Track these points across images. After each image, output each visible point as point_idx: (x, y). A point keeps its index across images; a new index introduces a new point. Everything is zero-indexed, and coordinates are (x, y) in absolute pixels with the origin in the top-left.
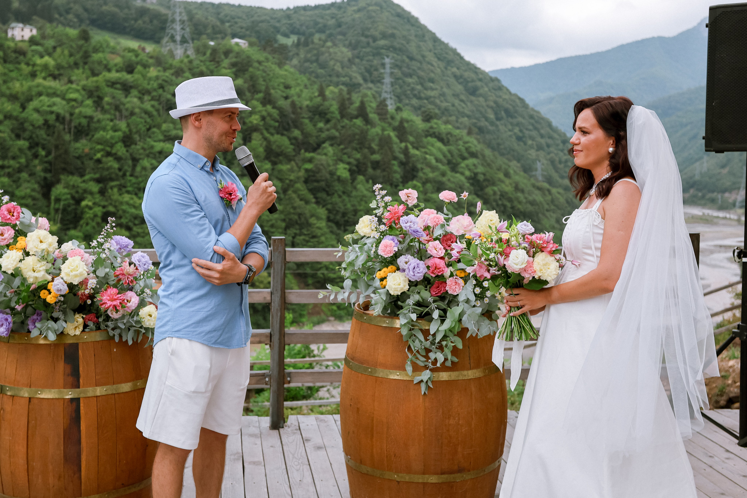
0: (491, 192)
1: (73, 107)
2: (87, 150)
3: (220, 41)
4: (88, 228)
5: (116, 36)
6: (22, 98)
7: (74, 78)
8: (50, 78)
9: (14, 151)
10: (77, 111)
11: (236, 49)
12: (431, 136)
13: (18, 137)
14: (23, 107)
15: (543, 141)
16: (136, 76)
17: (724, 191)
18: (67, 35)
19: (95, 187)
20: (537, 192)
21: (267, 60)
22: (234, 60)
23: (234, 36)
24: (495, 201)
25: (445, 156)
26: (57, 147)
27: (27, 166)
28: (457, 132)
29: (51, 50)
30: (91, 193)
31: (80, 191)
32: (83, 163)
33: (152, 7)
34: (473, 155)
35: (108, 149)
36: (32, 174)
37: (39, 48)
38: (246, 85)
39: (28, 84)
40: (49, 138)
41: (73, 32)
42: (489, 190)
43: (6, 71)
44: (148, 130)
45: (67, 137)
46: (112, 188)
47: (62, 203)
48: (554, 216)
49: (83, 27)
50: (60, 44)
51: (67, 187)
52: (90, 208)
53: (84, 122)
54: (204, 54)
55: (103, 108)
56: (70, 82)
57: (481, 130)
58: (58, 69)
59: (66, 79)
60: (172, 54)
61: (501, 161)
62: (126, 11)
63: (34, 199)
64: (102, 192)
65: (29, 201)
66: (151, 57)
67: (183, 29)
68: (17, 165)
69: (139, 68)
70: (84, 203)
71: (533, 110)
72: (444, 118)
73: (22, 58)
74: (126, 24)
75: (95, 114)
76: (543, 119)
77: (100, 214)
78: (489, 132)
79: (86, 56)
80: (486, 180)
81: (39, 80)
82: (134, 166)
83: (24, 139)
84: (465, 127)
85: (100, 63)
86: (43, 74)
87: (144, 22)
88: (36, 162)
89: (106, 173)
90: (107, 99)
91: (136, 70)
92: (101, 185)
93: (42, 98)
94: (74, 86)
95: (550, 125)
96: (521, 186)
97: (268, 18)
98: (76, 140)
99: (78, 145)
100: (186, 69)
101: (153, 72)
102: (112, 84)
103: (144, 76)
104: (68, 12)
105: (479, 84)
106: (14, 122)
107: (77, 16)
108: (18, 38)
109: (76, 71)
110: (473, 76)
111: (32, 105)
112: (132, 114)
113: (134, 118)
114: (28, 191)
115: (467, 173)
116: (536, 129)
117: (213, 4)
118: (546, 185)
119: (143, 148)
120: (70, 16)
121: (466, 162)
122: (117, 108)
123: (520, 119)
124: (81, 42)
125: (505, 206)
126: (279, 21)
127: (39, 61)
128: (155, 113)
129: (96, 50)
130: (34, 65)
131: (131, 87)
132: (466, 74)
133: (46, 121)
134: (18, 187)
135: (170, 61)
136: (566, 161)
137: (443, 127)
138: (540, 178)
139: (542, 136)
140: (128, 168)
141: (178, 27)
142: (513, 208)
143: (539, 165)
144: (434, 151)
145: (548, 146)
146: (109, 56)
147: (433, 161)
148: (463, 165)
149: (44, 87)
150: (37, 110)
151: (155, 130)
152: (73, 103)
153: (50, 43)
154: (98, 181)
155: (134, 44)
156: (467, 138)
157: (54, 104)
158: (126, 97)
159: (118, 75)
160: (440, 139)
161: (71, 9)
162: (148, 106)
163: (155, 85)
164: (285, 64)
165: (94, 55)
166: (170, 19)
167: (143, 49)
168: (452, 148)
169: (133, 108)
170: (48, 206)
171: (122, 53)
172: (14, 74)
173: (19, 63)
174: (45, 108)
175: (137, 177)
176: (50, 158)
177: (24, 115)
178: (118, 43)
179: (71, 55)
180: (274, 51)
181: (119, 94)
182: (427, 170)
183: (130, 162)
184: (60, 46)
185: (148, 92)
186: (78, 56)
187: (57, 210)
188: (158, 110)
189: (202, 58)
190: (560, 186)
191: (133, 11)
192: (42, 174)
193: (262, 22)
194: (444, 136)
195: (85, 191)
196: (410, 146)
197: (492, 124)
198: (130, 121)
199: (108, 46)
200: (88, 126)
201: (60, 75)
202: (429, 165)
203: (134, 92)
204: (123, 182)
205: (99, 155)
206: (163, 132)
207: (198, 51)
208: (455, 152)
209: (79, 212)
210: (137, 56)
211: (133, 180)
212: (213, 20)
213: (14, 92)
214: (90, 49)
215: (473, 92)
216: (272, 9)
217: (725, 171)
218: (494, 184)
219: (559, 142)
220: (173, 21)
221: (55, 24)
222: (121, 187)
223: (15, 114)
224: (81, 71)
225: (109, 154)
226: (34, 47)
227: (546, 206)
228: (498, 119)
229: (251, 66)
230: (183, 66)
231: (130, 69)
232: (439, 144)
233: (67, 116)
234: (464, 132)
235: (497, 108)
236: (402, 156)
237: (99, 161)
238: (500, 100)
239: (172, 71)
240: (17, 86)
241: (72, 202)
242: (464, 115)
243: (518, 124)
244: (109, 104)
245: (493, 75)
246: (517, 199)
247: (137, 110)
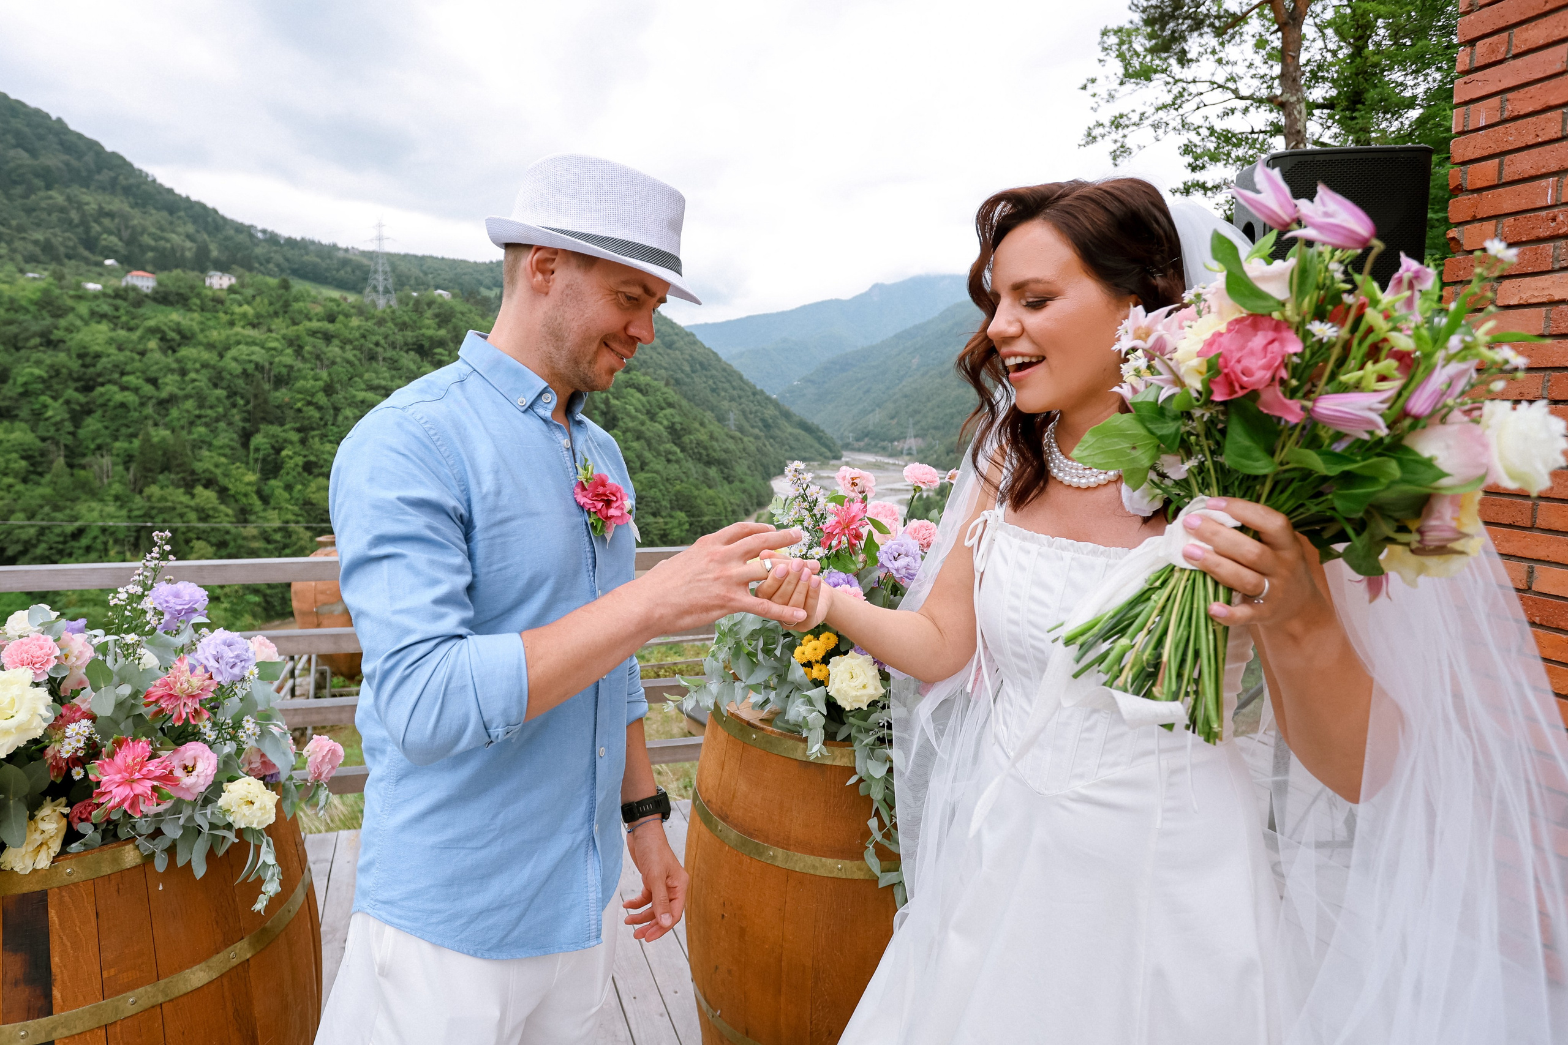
0: (688, 441)
1: (273, 356)
2: (287, 399)
3: (423, 292)
4: (289, 477)
5: (317, 286)
6: (220, 347)
7: (273, 327)
8: (249, 327)
9: (212, 400)
10: (277, 360)
11: (439, 300)
12: (630, 386)
13: (216, 386)
14: (221, 356)
15: (735, 393)
16: (338, 325)
17: (892, 441)
18: (266, 284)
19: (295, 437)
20: (730, 440)
21: (470, 311)
22: (437, 311)
23: (437, 287)
24: (692, 449)
25: (644, 406)
26: (256, 396)
27: (225, 415)
28: (655, 383)
29: (250, 299)
30: (291, 443)
31: (281, 440)
32: (282, 412)
33: (354, 258)
34: (671, 405)
35: (309, 398)
36: (230, 424)
37: (237, 297)
38: (449, 336)
39: (226, 332)
40: (248, 387)
41: (273, 281)
42: (686, 439)
43: (203, 319)
44: (350, 379)
45: (267, 386)
46: (313, 437)
47: (261, 453)
48: (746, 462)
49: (284, 276)
50: (260, 292)
51: (266, 436)
52: (291, 458)
53: (284, 371)
54: (407, 305)
55: (303, 357)
56: (270, 330)
57: (678, 382)
58: (258, 318)
59: (265, 328)
60: (374, 304)
61: (697, 411)
62: (328, 261)
63: (232, 449)
64: (303, 442)
65: (228, 451)
66: (353, 307)
67: (385, 279)
68: (215, 415)
69: (341, 317)
70: (284, 453)
71: (725, 363)
72: (643, 370)
73: (219, 306)
74: (328, 275)
75: (294, 363)
76: (735, 372)
77: (301, 463)
78: (685, 384)
79: (286, 305)
80: (682, 429)
81: (238, 329)
82: (336, 415)
83: (222, 388)
84: (662, 379)
85: (300, 312)
86: (242, 323)
87: (346, 273)
88: (235, 411)
89: (306, 422)
90: (307, 348)
91: (337, 320)
92: (302, 435)
93: (242, 347)
94: (274, 335)
95: (741, 378)
96: (716, 434)
97: (471, 270)
98: (276, 388)
99: (278, 394)
100: (388, 319)
101: (355, 322)
102: (313, 333)
103: (346, 326)
104: (268, 261)
105: (675, 338)
106: (211, 371)
107: (278, 265)
108: (216, 286)
109: (276, 320)
110: (669, 330)
111: (230, 354)
112: (334, 363)
113: (335, 367)
114: (226, 441)
115: (665, 423)
116: (729, 381)
117: (416, 257)
118: (738, 434)
119: (346, 398)
120: (271, 266)
121: (664, 412)
122: (318, 357)
123: (714, 372)
124: (282, 291)
125: (700, 454)
126: (482, 274)
127: (237, 309)
128: (357, 362)
129: (296, 300)
130: (232, 314)
131: (333, 337)
132: (663, 329)
133: (245, 371)
134: (215, 437)
135: (372, 311)
136: (756, 412)
137: (642, 378)
138: (733, 428)
139: (734, 388)
140: (329, 418)
141: (380, 277)
142: (708, 455)
143: (731, 415)
144: (634, 401)
145: (740, 397)
146: (309, 305)
147: (633, 411)
148: (661, 415)
149: (243, 336)
150: (235, 359)
151: (356, 379)
152: (273, 352)
153: (249, 292)
154: (298, 430)
155: (336, 294)
156: (665, 390)
157: (253, 353)
158: (327, 346)
159: (319, 324)
160: (640, 390)
161: (271, 258)
162: (350, 355)
163: (357, 335)
164: (488, 315)
165: (294, 304)
166: (372, 269)
167: (345, 299)
168: (651, 399)
169: (335, 357)
170: (248, 456)
171: (323, 303)
172: (211, 323)
173: (217, 312)
174: (244, 357)
175: (338, 427)
176: (250, 407)
177: (221, 364)
178: (320, 293)
179: (271, 304)
180: (477, 303)
181: (320, 343)
182: (627, 419)
183: (332, 412)
184: (259, 294)
185: (350, 342)
186: (278, 305)
187: (256, 460)
188: (360, 360)
189: (405, 309)
190: (751, 435)
191: (335, 262)
192: (241, 424)
193: (465, 274)
194: (643, 387)
195: (285, 441)
196: (610, 396)
197: (688, 376)
198: (331, 370)
199: (309, 295)
200: (288, 375)
201: (259, 324)
202: (629, 415)
203: (336, 342)
204: (324, 431)
205: (299, 405)
206: (365, 382)
207: (400, 301)
208: (654, 403)
209: (279, 461)
210: (338, 305)
211: (335, 429)
212: (416, 272)
213: (211, 341)
214: (291, 298)
215: (670, 345)
216: (475, 263)
217: (894, 422)
218: (690, 433)
219: (750, 394)
220: (376, 272)
221: (254, 273)
222: (323, 436)
223: (212, 362)
224: (281, 319)
225: (309, 403)
226: (233, 296)
227: (739, 454)
228: (694, 371)
229: (454, 316)
230: (385, 316)
231: (331, 318)
232: (638, 395)
233: (267, 365)
234: (662, 384)
235: (692, 361)
236: (603, 406)
237: (299, 410)
238: (695, 354)
239: (374, 321)
240: (214, 335)
241: (272, 451)
242: (661, 367)
243: (712, 377)
244: (310, 353)
245: (688, 330)
246: (712, 447)
247: (338, 360)
